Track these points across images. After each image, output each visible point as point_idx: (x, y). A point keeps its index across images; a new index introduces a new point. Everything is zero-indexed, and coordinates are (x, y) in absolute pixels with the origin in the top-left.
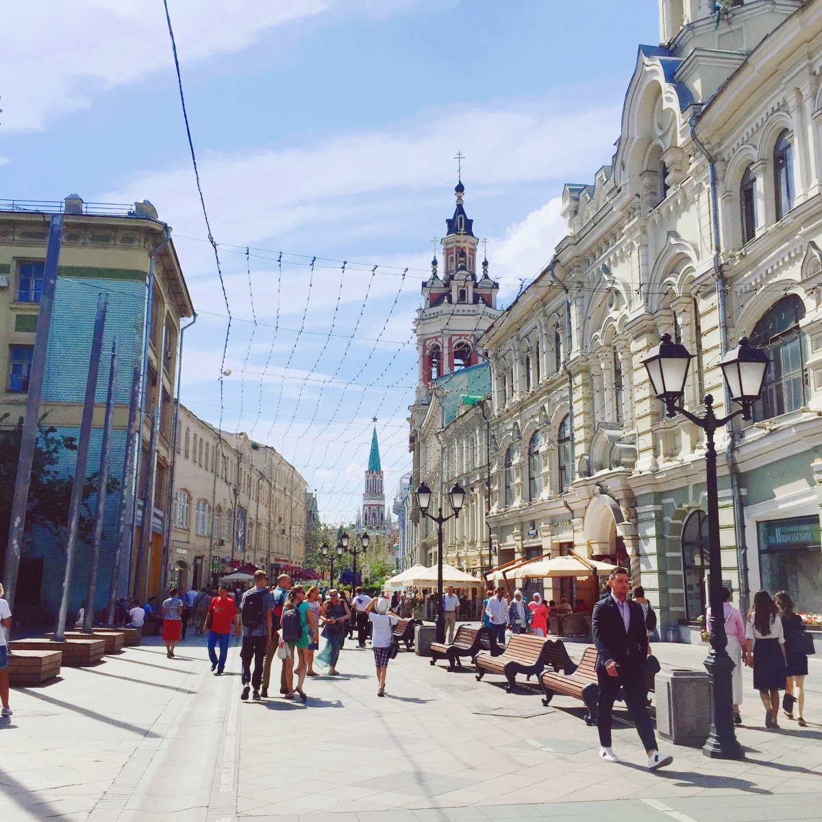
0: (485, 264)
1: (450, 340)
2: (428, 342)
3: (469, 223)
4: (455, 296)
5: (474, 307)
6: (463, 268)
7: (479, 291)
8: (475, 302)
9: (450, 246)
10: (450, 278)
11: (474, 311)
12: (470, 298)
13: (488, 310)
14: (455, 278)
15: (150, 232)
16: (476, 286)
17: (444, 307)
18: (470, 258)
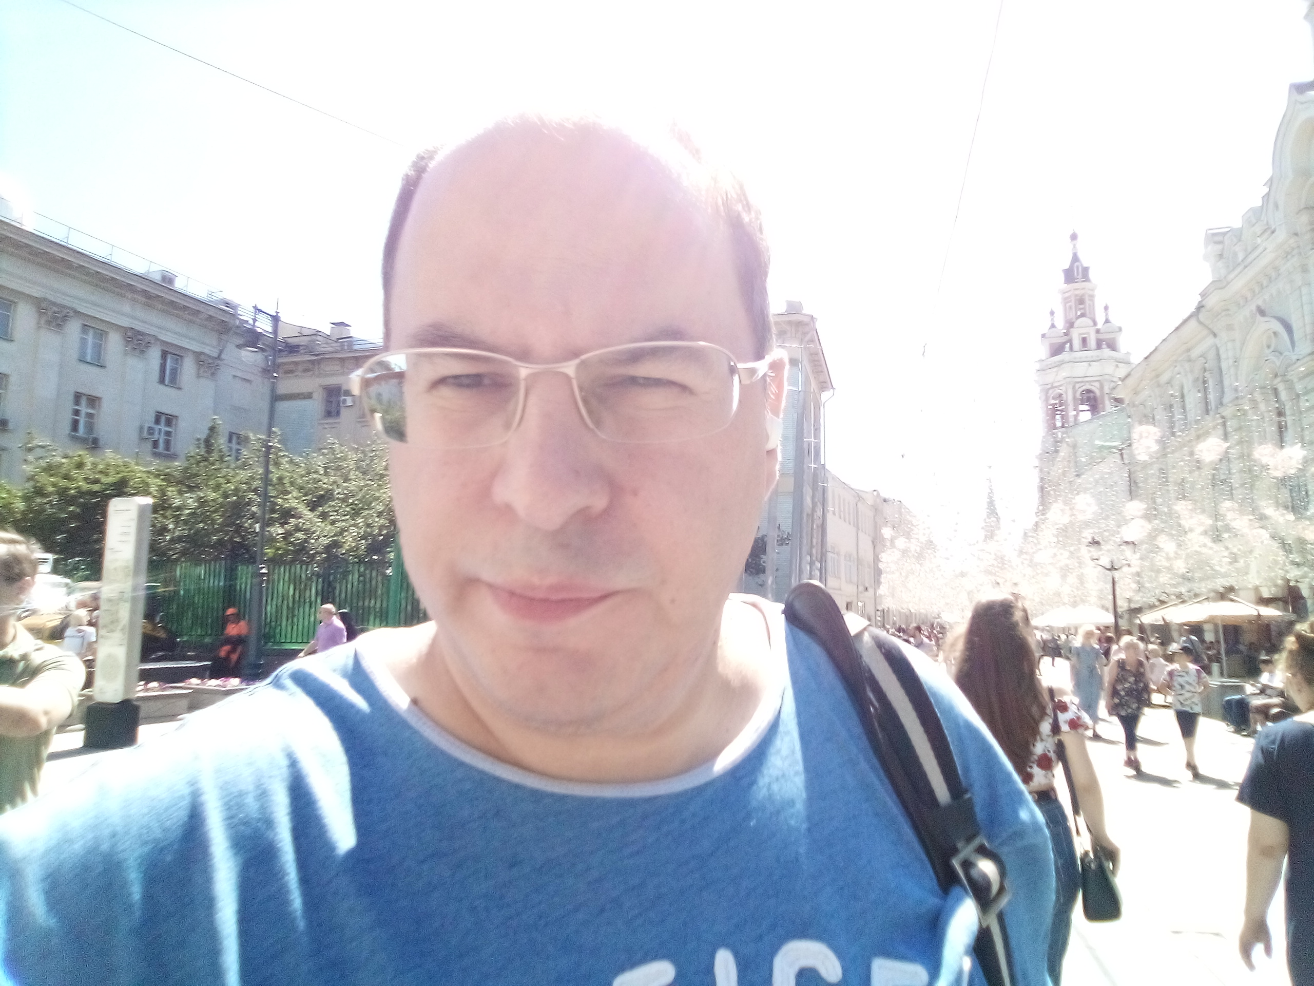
0: (1106, 308)
1: (1074, 387)
2: (1051, 391)
3: (1086, 270)
4: (1077, 343)
5: (1098, 352)
6: (1083, 315)
7: (1101, 336)
8: (1099, 346)
9: (1067, 295)
10: (1070, 325)
11: (1098, 356)
12: (1092, 343)
13: (1113, 353)
14: (1076, 325)
15: (799, 324)
16: (1098, 331)
17: (1065, 356)
18: (1089, 305)
